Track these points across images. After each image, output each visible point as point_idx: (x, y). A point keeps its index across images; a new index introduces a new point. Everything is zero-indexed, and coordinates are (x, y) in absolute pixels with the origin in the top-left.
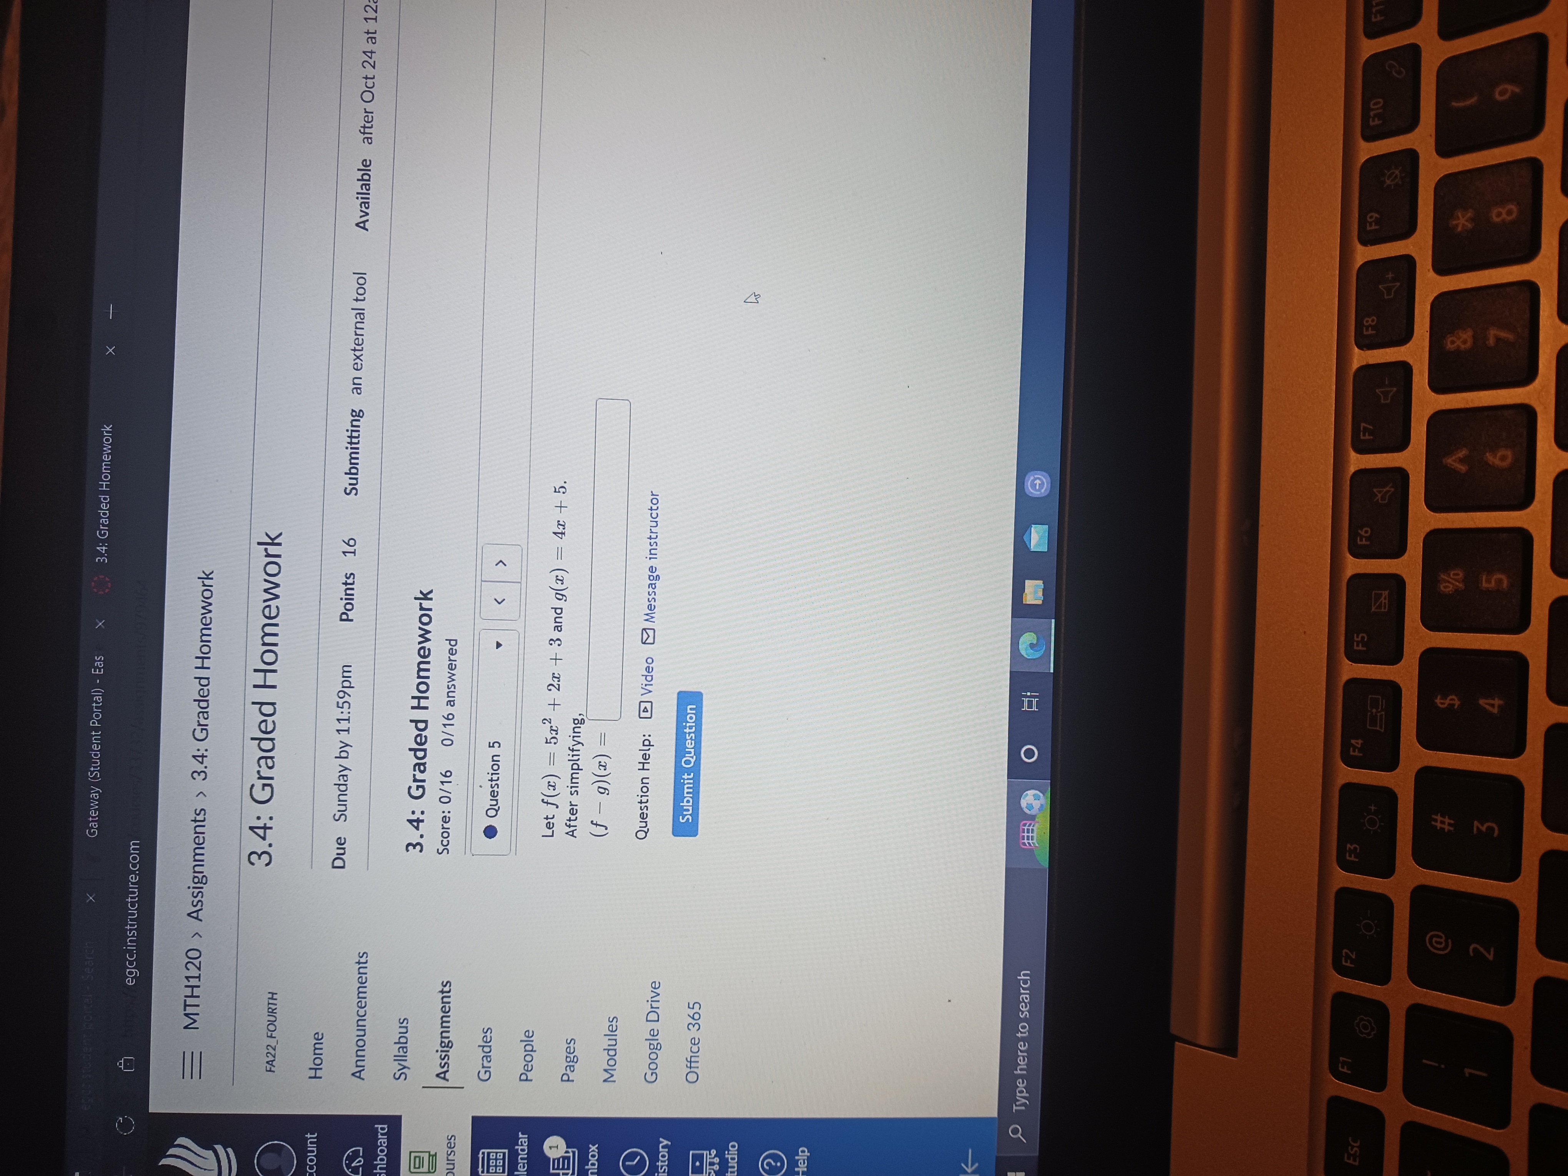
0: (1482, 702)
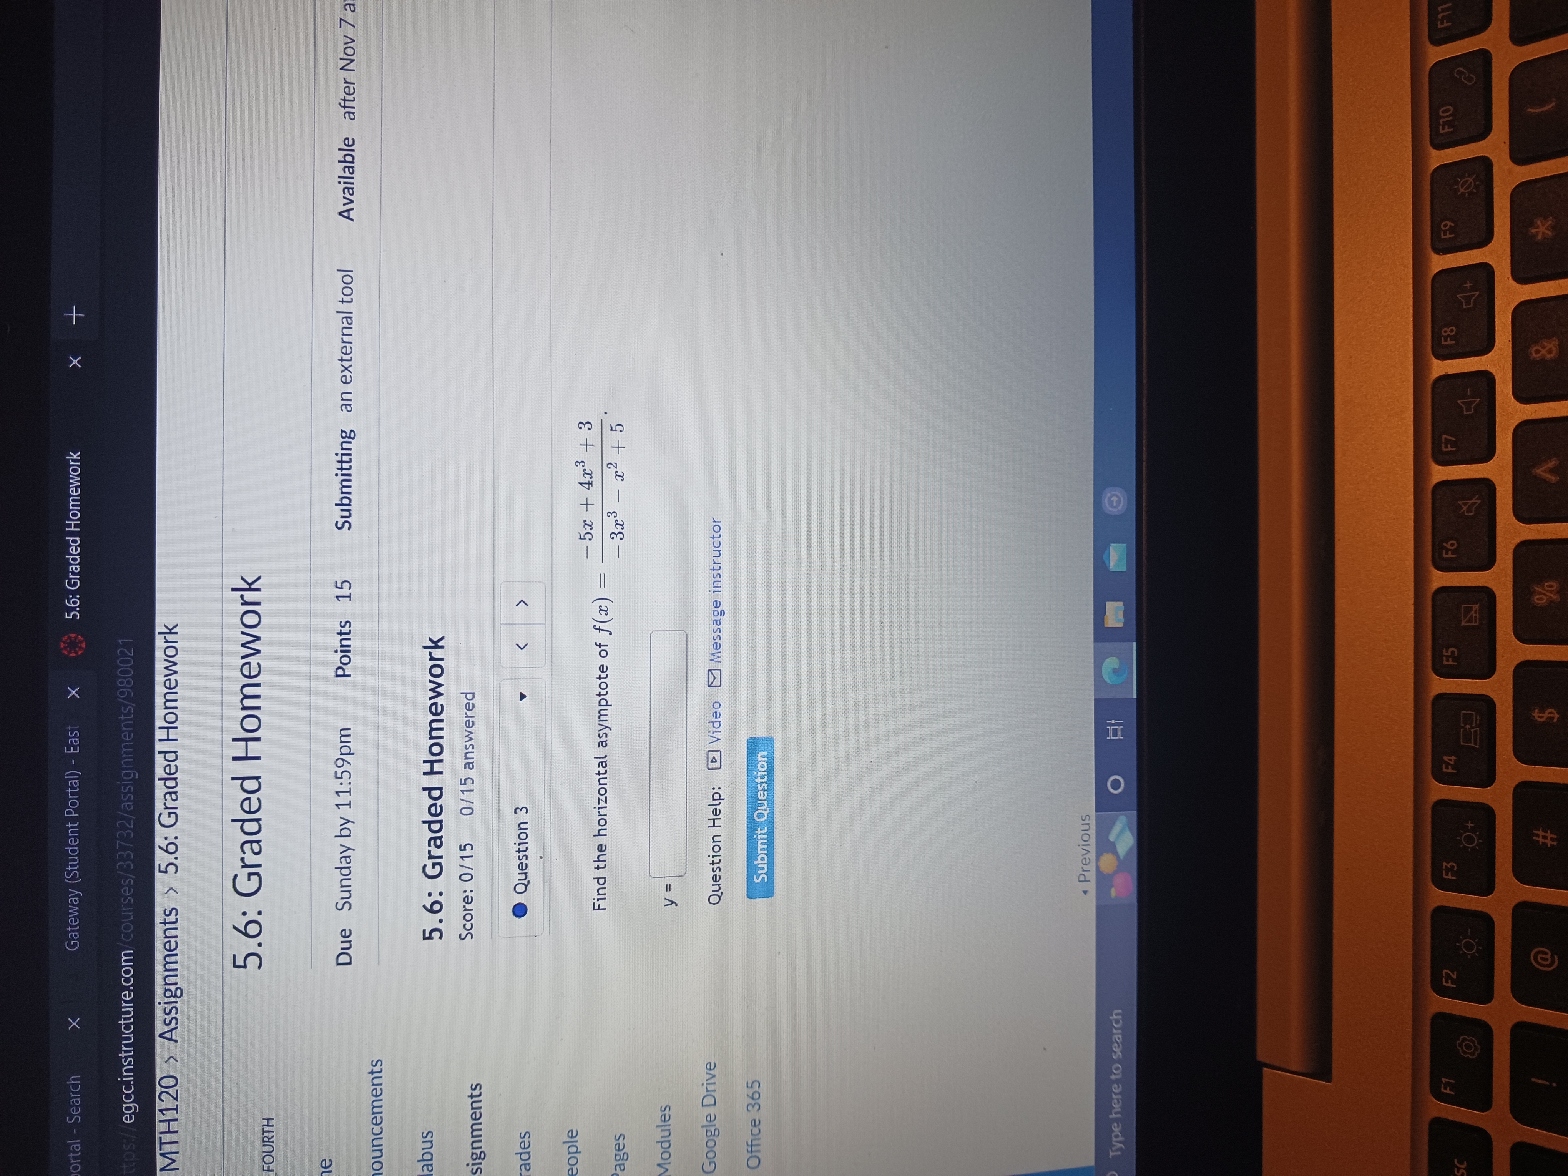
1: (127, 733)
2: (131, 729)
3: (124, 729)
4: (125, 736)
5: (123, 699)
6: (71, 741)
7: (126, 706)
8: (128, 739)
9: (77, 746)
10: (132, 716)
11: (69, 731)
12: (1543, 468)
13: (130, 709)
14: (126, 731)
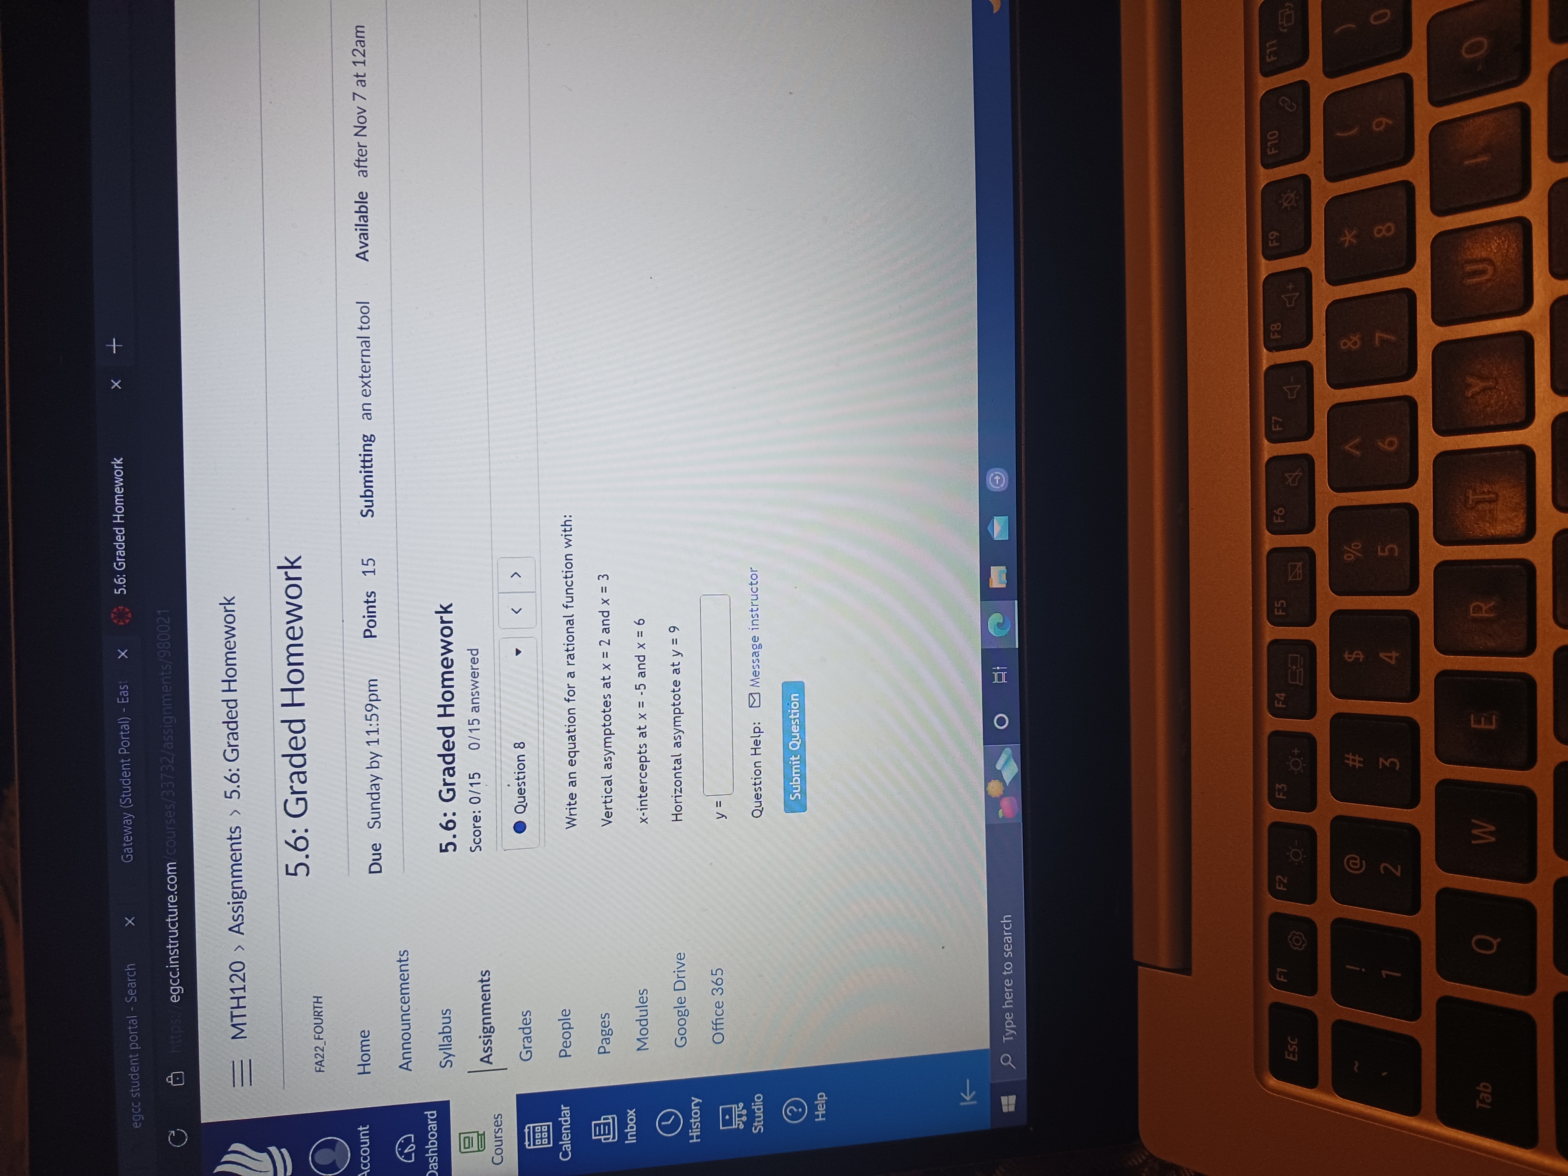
0: (1381, 655)
1: (167, 686)
2: (170, 683)
3: (164, 683)
4: (165, 689)
5: (163, 658)
6: (122, 693)
7: (165, 664)
8: (167, 691)
9: (126, 697)
10: (170, 672)
11: (119, 684)
12: (1351, 444)
13: (168, 667)
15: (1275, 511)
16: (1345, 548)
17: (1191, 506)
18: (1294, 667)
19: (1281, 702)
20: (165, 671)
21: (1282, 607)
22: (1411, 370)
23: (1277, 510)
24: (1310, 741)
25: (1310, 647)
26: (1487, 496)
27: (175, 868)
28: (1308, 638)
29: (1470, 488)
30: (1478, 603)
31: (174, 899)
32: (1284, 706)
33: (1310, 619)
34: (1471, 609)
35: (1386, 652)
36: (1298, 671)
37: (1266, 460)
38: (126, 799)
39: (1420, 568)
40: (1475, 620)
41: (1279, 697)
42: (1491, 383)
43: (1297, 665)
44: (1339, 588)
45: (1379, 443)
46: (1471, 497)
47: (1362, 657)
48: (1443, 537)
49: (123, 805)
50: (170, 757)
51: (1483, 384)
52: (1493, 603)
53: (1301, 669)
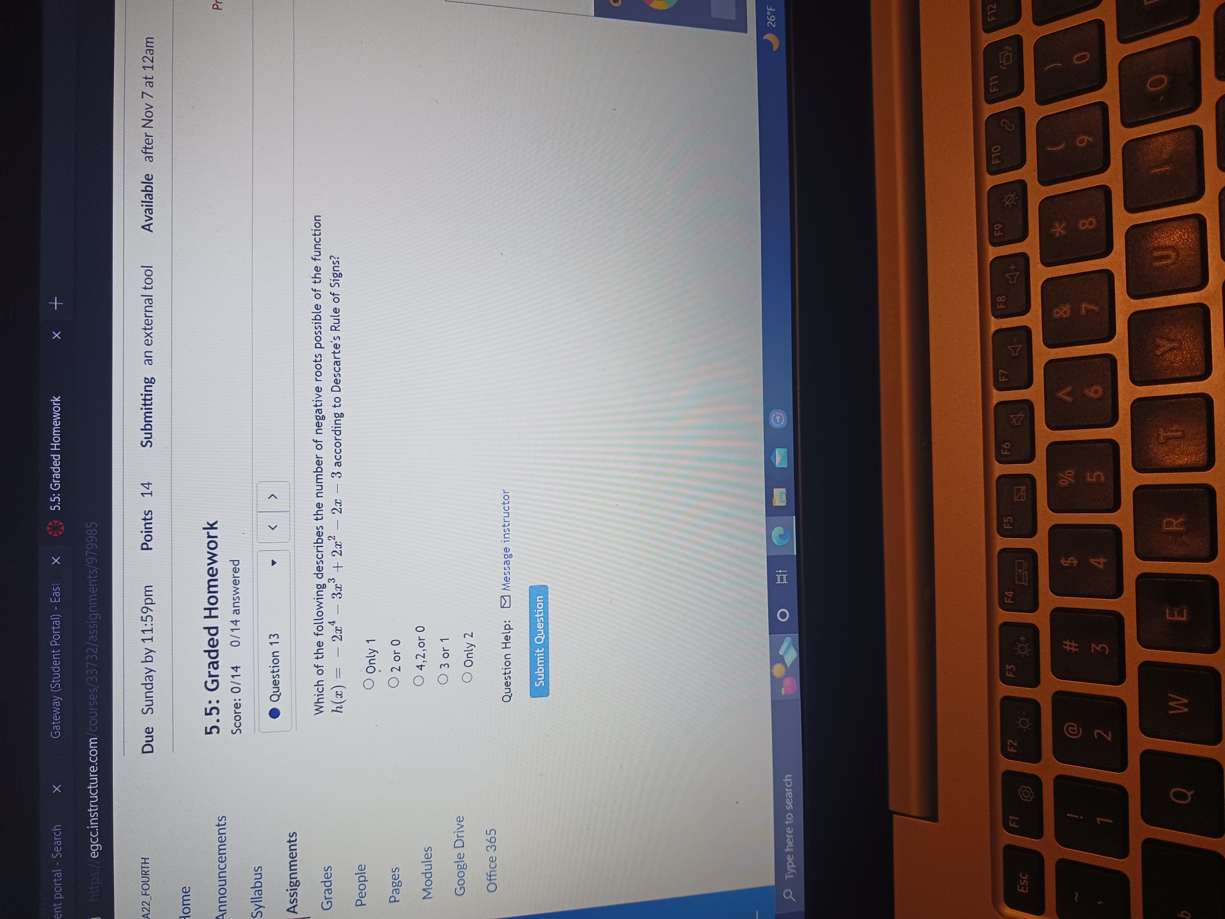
0: (1092, 561)
1: (93, 588)
2: (96, 585)
3: (91, 585)
4: (92, 590)
5: (90, 564)
6: (55, 594)
7: (92, 569)
8: (93, 592)
9: (58, 597)
10: (97, 576)
11: (52, 587)
12: (1063, 392)
13: (95, 572)
14: (92, 587)
15: (1002, 445)
16: (1060, 475)
17: (933, 441)
18: (1020, 571)
19: (1009, 599)
20: (92, 575)
21: (1009, 522)
22: (1111, 334)
23: (1004, 444)
24: (1033, 630)
25: (1032, 555)
26: (1176, 434)
27: (97, 743)
28: (1030, 547)
29: (1162, 426)
30: (1169, 519)
31: (95, 769)
32: (1012, 602)
33: (1032, 532)
34: (1164, 524)
35: (1095, 559)
36: (1023, 573)
37: (994, 405)
38: (56, 683)
39: (1122, 490)
40: (1169, 533)
41: (1008, 595)
42: (1175, 344)
43: (1023, 569)
44: (1055, 507)
45: (1087, 392)
46: (1162, 435)
47: (1075, 562)
48: (1140, 466)
49: (53, 689)
50: (94, 648)
51: (1169, 345)
52: (1182, 519)
53: (1026, 572)
